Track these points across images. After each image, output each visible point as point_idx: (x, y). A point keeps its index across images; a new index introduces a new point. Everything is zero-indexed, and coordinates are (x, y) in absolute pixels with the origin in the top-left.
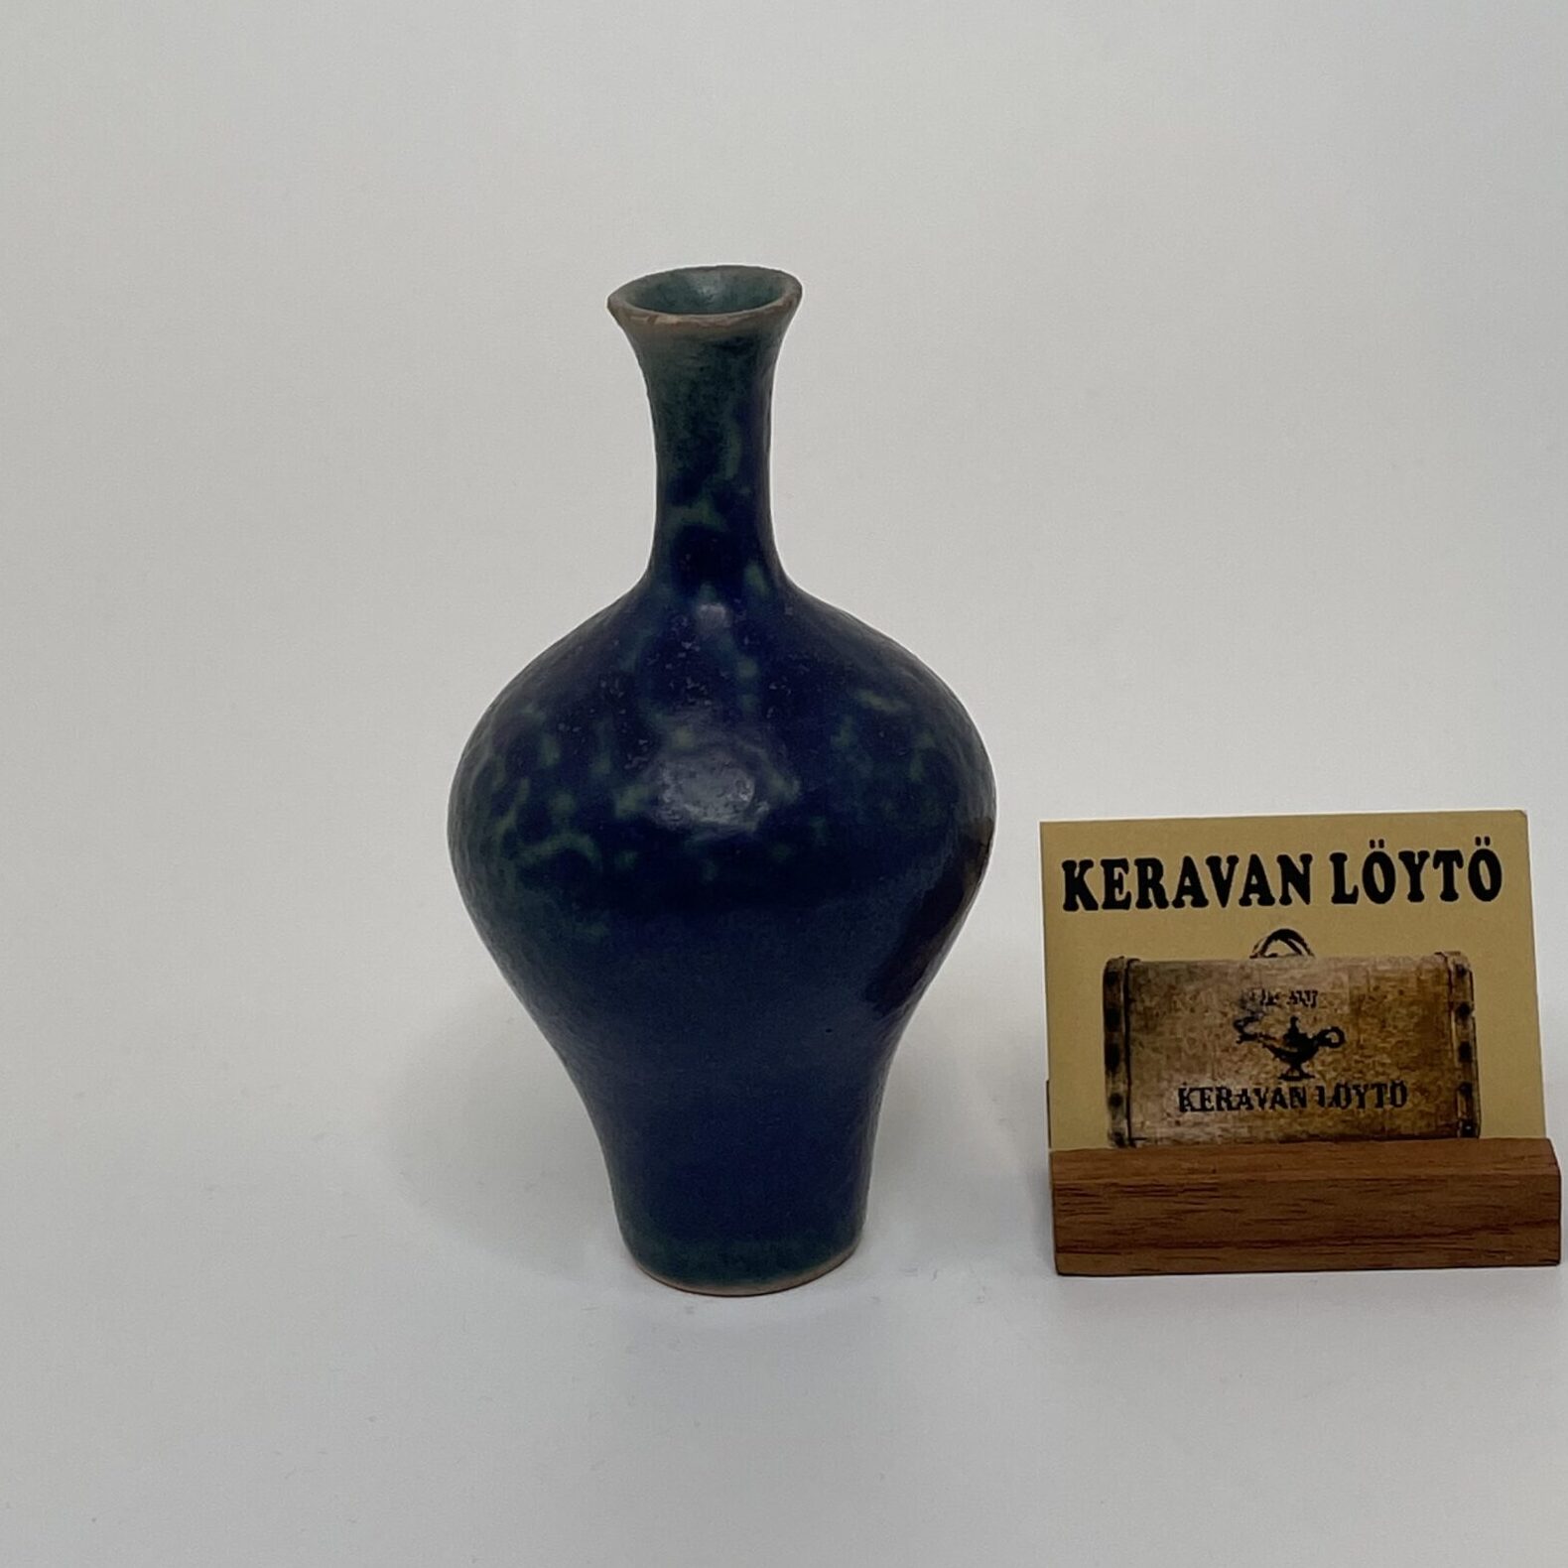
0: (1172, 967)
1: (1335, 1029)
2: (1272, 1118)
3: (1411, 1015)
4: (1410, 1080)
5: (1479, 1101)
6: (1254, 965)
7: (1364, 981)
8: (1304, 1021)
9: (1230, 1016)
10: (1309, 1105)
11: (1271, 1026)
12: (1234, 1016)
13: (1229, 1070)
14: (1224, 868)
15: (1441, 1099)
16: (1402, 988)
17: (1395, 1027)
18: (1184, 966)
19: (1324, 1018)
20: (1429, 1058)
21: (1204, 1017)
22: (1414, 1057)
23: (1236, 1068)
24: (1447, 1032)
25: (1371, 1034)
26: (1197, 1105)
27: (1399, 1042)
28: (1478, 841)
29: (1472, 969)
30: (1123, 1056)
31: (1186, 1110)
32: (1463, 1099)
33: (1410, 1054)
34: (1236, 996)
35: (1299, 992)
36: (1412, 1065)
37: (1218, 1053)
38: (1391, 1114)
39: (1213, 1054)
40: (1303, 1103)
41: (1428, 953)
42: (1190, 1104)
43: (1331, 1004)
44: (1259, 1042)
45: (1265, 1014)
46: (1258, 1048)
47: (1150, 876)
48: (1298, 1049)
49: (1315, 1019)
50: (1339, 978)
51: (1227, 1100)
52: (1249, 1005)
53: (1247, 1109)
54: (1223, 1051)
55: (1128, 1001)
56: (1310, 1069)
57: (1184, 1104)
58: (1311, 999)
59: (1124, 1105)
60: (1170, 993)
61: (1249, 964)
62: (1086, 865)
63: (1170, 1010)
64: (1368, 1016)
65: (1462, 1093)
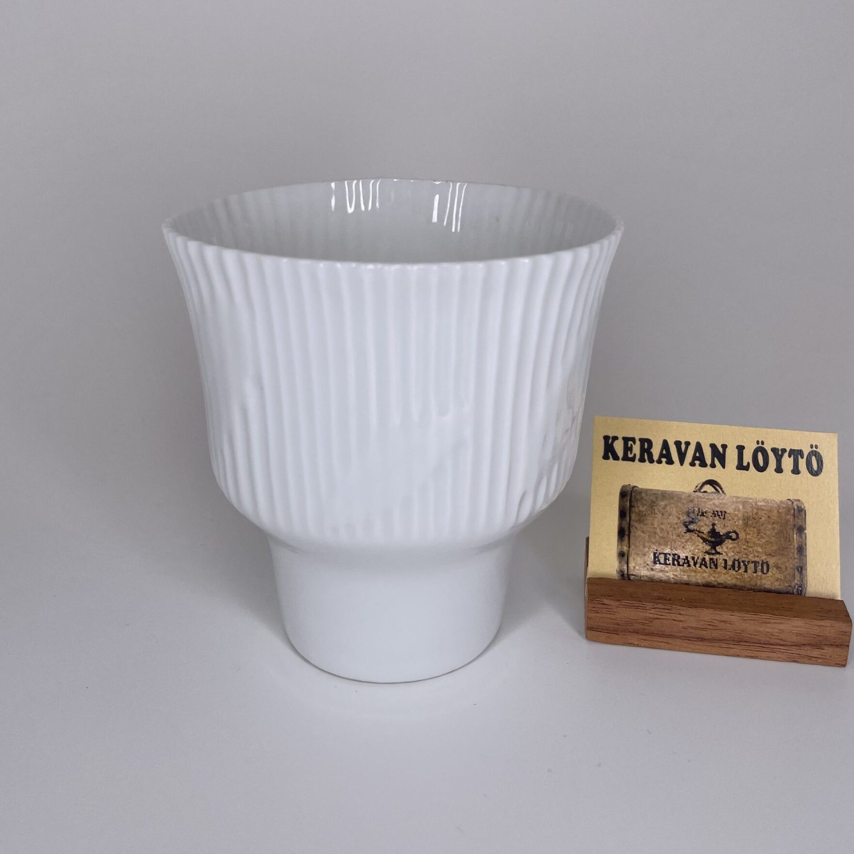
0: (654, 492)
1: (735, 532)
2: (699, 572)
3: (774, 529)
4: (772, 561)
5: (807, 576)
6: (695, 495)
7: (750, 510)
8: (719, 526)
9: (682, 519)
10: (719, 569)
11: (702, 526)
12: (684, 519)
13: (679, 546)
14: (683, 447)
15: (787, 572)
16: (770, 515)
17: (765, 534)
18: (660, 492)
19: (729, 525)
20: (782, 551)
21: (669, 518)
22: (773, 550)
23: (683, 546)
24: (791, 539)
25: (753, 536)
26: (662, 561)
27: (767, 541)
28: (812, 446)
29: (806, 509)
30: (627, 533)
31: (657, 564)
32: (799, 574)
34: (686, 510)
35: (717, 512)
36: (773, 554)
37: (674, 537)
38: (761, 577)
39: (671, 537)
40: (716, 568)
41: (784, 499)
42: (659, 561)
43: (733, 519)
44: (695, 533)
46: (694, 537)
47: (646, 447)
49: (725, 525)
50: (739, 507)
51: (678, 561)
52: (691, 515)
53: (688, 566)
54: (677, 536)
55: (631, 506)
56: (720, 550)
57: (656, 560)
58: (723, 515)
59: (626, 557)
60: (653, 504)
61: (693, 495)
62: (615, 438)
63: (652, 513)
64: (750, 526)
65: (798, 571)
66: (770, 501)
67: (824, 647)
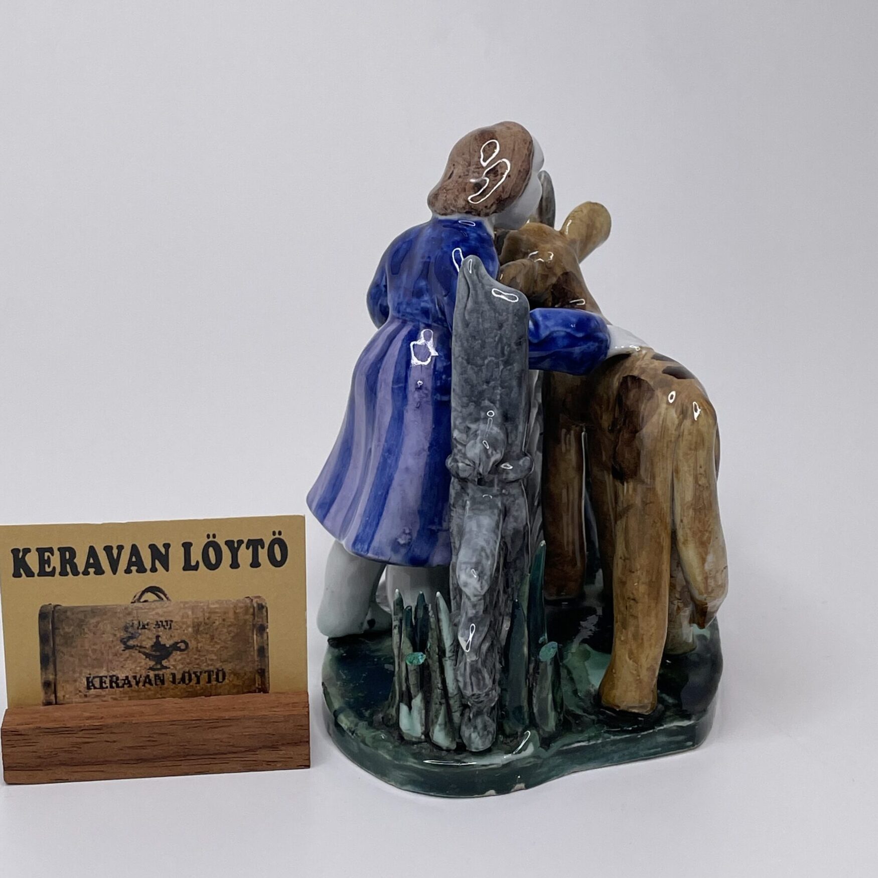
0: (82, 609)
1: (183, 642)
2: (143, 691)
3: (229, 632)
4: (228, 668)
5: (269, 678)
6: (133, 607)
7: (201, 614)
8: (164, 637)
9: (118, 636)
10: (166, 685)
11: (144, 641)
12: (121, 636)
13: (117, 666)
14: (115, 552)
15: (246, 677)
16: (224, 617)
17: (220, 639)
18: (90, 609)
19: (176, 635)
20: (240, 656)
21: (102, 637)
22: (230, 656)
23: (121, 665)
24: (251, 641)
25: (205, 644)
26: (97, 685)
27: (222, 647)
28: (274, 533)
29: (267, 606)
30: (51, 659)
31: (91, 689)
32: (259, 677)
33: (228, 654)
34: (123, 624)
35: (162, 622)
36: (231, 660)
37: (110, 657)
38: (216, 687)
39: (107, 658)
40: (163, 682)
41: (241, 597)
42: (93, 685)
43: (181, 627)
44: (136, 649)
45: (140, 634)
46: (135, 653)
47: (68, 557)
48: (160, 652)
49: (171, 636)
50: (187, 613)
51: (116, 683)
52: (130, 630)
53: (129, 687)
54: (114, 656)
55: (54, 629)
56: (167, 664)
57: (90, 685)
58: (169, 624)
59: (53, 685)
60: (81, 624)
61: (131, 607)
62: (27, 551)
63: (81, 634)
64: (203, 633)
65: (259, 673)
66: (225, 602)
67: (283, 748)
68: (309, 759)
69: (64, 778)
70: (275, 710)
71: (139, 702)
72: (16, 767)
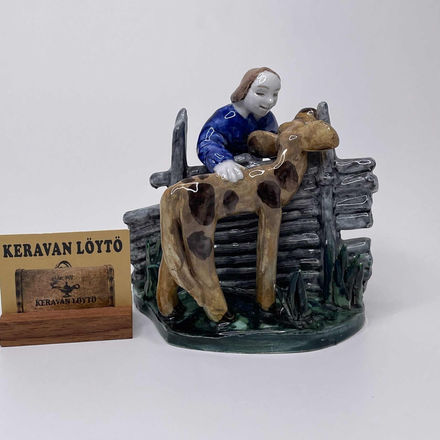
0: (34, 271)
1: (78, 285)
2: (60, 307)
3: (97, 281)
4: (97, 296)
5: (115, 300)
7: (85, 273)
8: (69, 283)
9: (49, 282)
10: (70, 303)
11: (60, 284)
13: (49, 295)
14: (48, 246)
15: (105, 300)
16: (95, 274)
18: (37, 271)
19: (75, 282)
20: (102, 291)
21: (42, 283)
23: (51, 295)
24: (107, 284)
25: (87, 286)
26: (41, 304)
27: (94, 287)
28: (116, 237)
29: (114, 269)
30: (21, 293)
31: (38, 306)
32: (111, 300)
33: (98, 290)
34: (52, 277)
35: (68, 276)
36: (98, 293)
37: (46, 292)
38: (92, 304)
39: (44, 292)
40: (69, 302)
41: (102, 265)
42: (39, 304)
43: (76, 279)
44: (57, 288)
45: (59, 282)
46: (57, 290)
47: (27, 249)
48: (68, 289)
49: (72, 282)
50: (79, 272)
51: (49, 303)
52: (55, 280)
53: (54, 305)
55: (22, 280)
56: (71, 294)
57: (37, 304)
58: (71, 277)
59: (21, 304)
60: (33, 277)
61: (55, 270)
62: (10, 246)
63: (33, 282)
64: (86, 281)
65: (110, 298)
66: (95, 267)
67: (120, 330)
68: (132, 335)
69: (26, 344)
70: (117, 313)
71: (59, 311)
72: (5, 339)
